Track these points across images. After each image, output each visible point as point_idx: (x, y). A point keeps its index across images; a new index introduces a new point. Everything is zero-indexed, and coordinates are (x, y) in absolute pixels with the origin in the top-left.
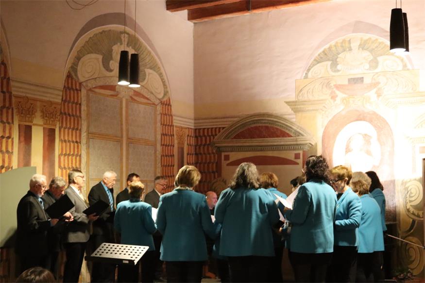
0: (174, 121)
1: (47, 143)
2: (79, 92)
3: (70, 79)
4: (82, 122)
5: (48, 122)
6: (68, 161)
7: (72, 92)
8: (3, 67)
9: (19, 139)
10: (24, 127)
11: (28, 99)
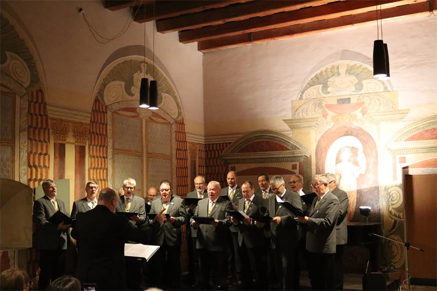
0: (187, 138)
1: (78, 159)
3: (97, 102)
4: (109, 140)
5: (79, 140)
6: (97, 173)
7: (99, 114)
8: (40, 93)
9: (55, 155)
10: (59, 145)
11: (62, 120)
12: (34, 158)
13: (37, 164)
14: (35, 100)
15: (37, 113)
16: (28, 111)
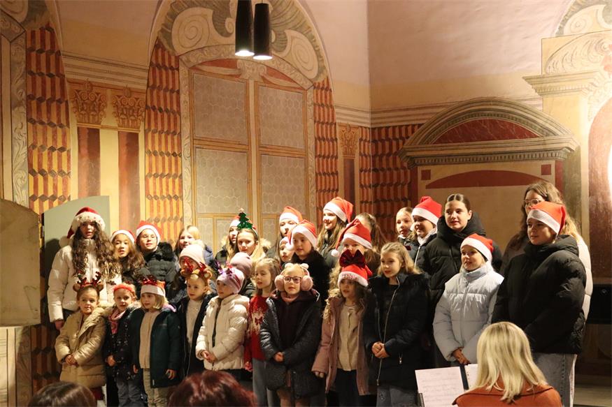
0: (336, 116)
1: (124, 157)
2: (176, 72)
3: (160, 50)
4: (183, 121)
5: (126, 123)
6: (161, 186)
7: (164, 71)
8: (48, 33)
9: (79, 151)
10: (87, 131)
11: (91, 85)
12: (40, 156)
13: (45, 167)
14: (38, 47)
15: (44, 71)
16: (26, 68)
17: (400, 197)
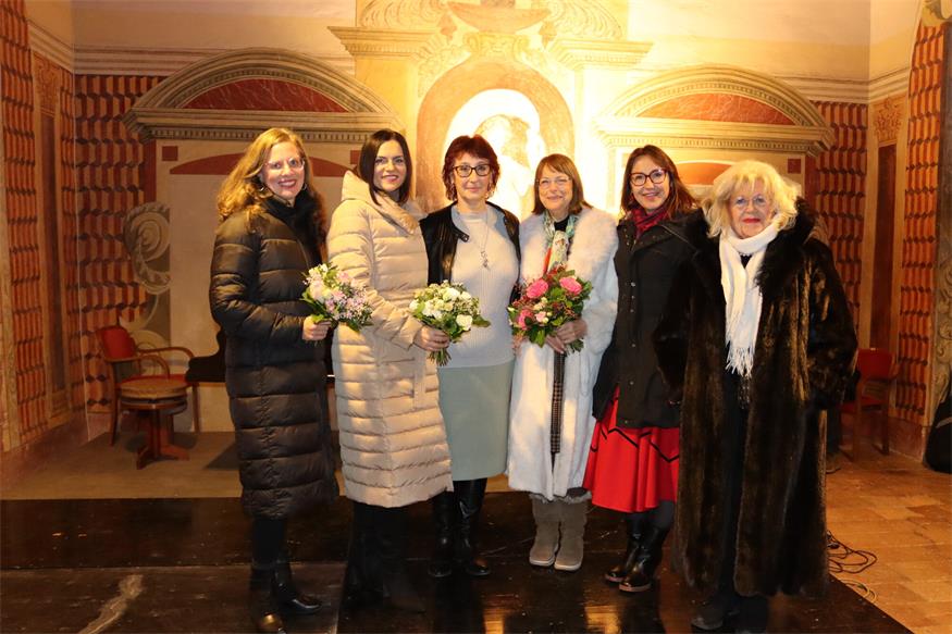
0: (31, 38)
17: (124, 184)
